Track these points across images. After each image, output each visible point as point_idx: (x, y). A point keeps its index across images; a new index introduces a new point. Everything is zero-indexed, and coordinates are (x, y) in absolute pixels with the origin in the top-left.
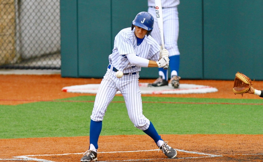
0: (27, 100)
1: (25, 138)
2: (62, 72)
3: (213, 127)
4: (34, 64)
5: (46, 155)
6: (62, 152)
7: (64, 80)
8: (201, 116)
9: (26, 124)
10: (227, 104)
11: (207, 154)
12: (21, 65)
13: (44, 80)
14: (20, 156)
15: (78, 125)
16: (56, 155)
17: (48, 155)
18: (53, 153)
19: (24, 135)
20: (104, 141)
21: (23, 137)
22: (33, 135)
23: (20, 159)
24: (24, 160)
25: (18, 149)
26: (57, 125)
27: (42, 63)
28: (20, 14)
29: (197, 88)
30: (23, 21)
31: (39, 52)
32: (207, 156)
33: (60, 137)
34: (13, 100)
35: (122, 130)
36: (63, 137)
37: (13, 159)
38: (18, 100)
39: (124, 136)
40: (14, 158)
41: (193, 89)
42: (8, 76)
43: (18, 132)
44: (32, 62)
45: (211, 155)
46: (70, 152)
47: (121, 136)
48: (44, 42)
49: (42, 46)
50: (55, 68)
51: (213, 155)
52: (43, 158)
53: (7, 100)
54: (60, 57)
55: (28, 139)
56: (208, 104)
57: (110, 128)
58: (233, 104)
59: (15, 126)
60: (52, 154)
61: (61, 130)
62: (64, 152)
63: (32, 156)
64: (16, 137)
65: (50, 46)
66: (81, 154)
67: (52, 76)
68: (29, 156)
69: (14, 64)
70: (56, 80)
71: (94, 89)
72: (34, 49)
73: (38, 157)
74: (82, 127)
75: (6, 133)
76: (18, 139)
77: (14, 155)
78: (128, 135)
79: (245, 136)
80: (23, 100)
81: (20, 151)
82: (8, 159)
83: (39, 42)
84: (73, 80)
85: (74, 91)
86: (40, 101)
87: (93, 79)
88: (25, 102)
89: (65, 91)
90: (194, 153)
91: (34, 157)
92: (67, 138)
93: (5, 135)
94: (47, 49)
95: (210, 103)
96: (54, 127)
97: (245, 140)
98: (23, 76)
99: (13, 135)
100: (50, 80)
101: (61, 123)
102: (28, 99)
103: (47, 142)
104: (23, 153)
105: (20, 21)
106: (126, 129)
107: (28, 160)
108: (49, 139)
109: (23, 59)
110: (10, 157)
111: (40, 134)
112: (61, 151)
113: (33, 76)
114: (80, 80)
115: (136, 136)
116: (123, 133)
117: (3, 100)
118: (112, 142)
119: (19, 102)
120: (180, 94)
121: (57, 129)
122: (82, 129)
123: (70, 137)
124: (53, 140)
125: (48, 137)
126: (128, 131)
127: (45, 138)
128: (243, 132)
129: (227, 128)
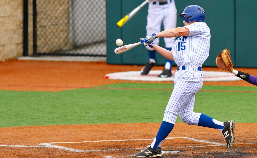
0: (68, 87)
1: (54, 125)
2: (107, 59)
3: (228, 116)
4: (83, 51)
5: (67, 142)
6: (84, 140)
7: (110, 67)
8: (221, 104)
9: (59, 111)
10: (249, 92)
11: (214, 143)
12: (71, 52)
13: (91, 67)
14: (44, 143)
15: (107, 112)
16: (77, 142)
17: (69, 142)
18: (75, 140)
19: (53, 122)
20: (124, 129)
21: (52, 125)
22: (62, 122)
23: (43, 147)
24: (46, 147)
25: (45, 136)
26: (86, 113)
28: (72, 3)
29: (228, 76)
30: (75, 9)
32: (214, 144)
33: (86, 124)
34: (55, 87)
35: (144, 118)
36: (89, 124)
37: (36, 146)
38: (60, 87)
39: (145, 124)
40: (38, 145)
41: (224, 76)
42: (59, 62)
43: (49, 119)
44: (81, 49)
45: (217, 144)
46: (90, 139)
47: (142, 124)
50: (101, 56)
51: (219, 144)
52: (62, 146)
53: (50, 87)
54: (106, 45)
55: (57, 126)
56: (232, 92)
57: (135, 115)
58: (255, 92)
59: (49, 113)
60: (73, 141)
61: (90, 117)
62: (85, 139)
63: (55, 143)
64: (46, 124)
65: (97, 35)
66: (100, 142)
67: (99, 63)
68: (52, 143)
69: (66, 50)
71: (134, 76)
73: (59, 145)
74: (109, 115)
75: (38, 120)
76: (47, 126)
77: (39, 142)
78: (148, 123)
79: (254, 125)
80: (65, 87)
81: (46, 138)
82: (31, 146)
84: (117, 67)
85: (115, 78)
86: (80, 88)
87: (135, 67)
88: (66, 89)
89: (107, 77)
90: (202, 141)
92: (92, 125)
93: (37, 122)
94: (95, 38)
95: (234, 92)
96: (84, 115)
97: (253, 129)
98: (72, 62)
99: (44, 122)
100: (97, 66)
101: (92, 111)
102: (70, 85)
103: (73, 129)
104: (47, 140)
105: (73, 9)
106: (148, 117)
107: (50, 147)
108: (76, 126)
110: (35, 144)
111: (68, 121)
112: (83, 138)
113: (81, 63)
114: (123, 67)
115: (155, 124)
116: (144, 121)
117: (46, 87)
118: (132, 130)
119: (60, 89)
120: (210, 82)
121: (86, 116)
122: (108, 117)
123: (96, 124)
124: (79, 127)
125: (75, 124)
126: (150, 119)
127: (72, 126)
128: (254, 120)
129: (241, 116)
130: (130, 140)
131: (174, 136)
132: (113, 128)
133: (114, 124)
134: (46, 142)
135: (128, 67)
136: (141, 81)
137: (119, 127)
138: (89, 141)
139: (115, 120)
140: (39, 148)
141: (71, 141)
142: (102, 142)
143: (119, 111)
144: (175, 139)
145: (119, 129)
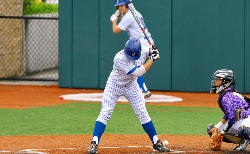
1: (29, 136)
2: (59, 84)
3: (178, 129)
4: (37, 77)
5: (46, 149)
7: (61, 90)
8: (169, 120)
9: (30, 124)
10: (190, 111)
11: (173, 151)
12: (27, 78)
13: (45, 90)
14: (25, 149)
15: (71, 125)
16: (53, 149)
17: (47, 149)
19: (28, 133)
21: (27, 135)
22: (35, 133)
23: (25, 152)
24: (28, 152)
25: (24, 144)
26: (54, 126)
27: (43, 76)
28: (26, 37)
29: (166, 98)
30: (29, 43)
31: (41, 68)
32: (174, 152)
33: (57, 135)
34: (20, 105)
36: (59, 135)
38: (24, 105)
39: (108, 135)
40: (20, 151)
41: (163, 98)
42: (16, 86)
43: (24, 131)
44: (35, 75)
45: (176, 151)
46: (65, 147)
47: (105, 135)
48: (46, 60)
49: (44, 62)
50: (54, 80)
51: (178, 151)
52: (42, 152)
53: (15, 105)
54: (58, 71)
55: (32, 136)
56: (175, 110)
58: (195, 111)
59: (22, 126)
60: (50, 148)
61: (58, 130)
62: (60, 147)
63: (35, 149)
64: (22, 135)
65: (50, 63)
66: (73, 149)
67: (51, 87)
68: (32, 149)
69: (21, 76)
70: (54, 90)
71: (85, 98)
72: (37, 65)
73: (39, 151)
74: (74, 128)
75: (14, 131)
76: (24, 136)
78: (111, 134)
79: (204, 137)
80: (28, 105)
81: (25, 145)
82: (15, 152)
83: (41, 59)
84: (68, 90)
85: (68, 99)
86: (42, 106)
87: (84, 90)
88: (29, 107)
89: (62, 98)
91: (36, 151)
92: (62, 136)
93: (13, 132)
94: (48, 65)
95: (176, 110)
96: (52, 127)
97: (204, 140)
98: (28, 86)
99: (20, 133)
100: (50, 90)
101: (58, 124)
102: (32, 104)
103: (47, 139)
104: (27, 147)
105: (26, 43)
106: (109, 130)
107: (32, 153)
108: (48, 136)
109: (28, 73)
110: (17, 150)
111: (41, 132)
112: (58, 146)
114: (73, 90)
115: (117, 135)
117: (12, 105)
119: (24, 107)
120: (152, 103)
121: (55, 128)
122: (74, 129)
123: (65, 135)
124: (51, 137)
125: (47, 135)
126: (111, 131)
127: (45, 136)
128: (202, 133)
129: (190, 130)
130: (100, 148)
131: (136, 145)
132: (82, 138)
133: (81, 135)
134: (27, 149)
135: (78, 91)
136: (92, 102)
137: (86, 137)
138: (64, 149)
139: (81, 132)
140: (22, 153)
141: (48, 148)
142: (76, 149)
143: (82, 124)
144: (139, 147)
145: (86, 139)
